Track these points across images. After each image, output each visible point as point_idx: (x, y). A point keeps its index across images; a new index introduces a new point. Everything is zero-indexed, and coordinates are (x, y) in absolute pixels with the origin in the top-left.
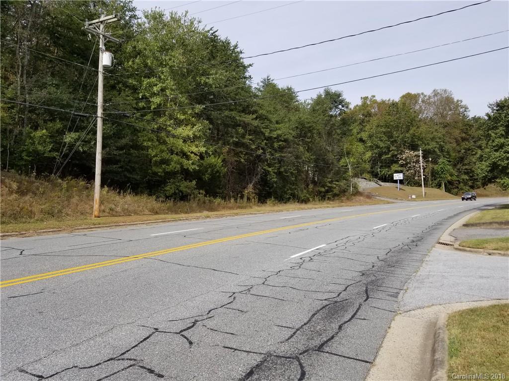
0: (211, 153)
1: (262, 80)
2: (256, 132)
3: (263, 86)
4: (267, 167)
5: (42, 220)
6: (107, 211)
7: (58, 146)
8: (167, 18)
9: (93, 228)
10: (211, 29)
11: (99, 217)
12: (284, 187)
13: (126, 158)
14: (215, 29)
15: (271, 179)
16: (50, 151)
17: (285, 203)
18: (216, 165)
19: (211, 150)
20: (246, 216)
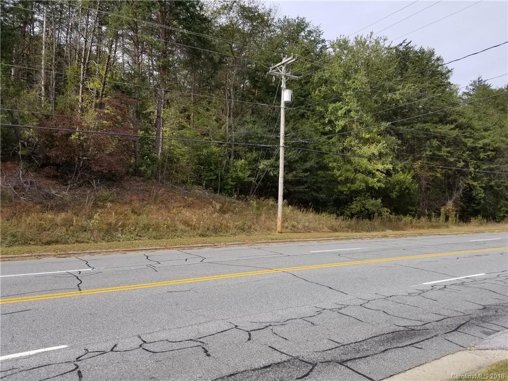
0: (399, 169)
1: (471, 83)
2: (456, 143)
3: (473, 89)
4: (471, 181)
5: (235, 234)
6: (290, 227)
7: (254, 172)
8: (352, 43)
9: (271, 242)
10: (404, 42)
11: (281, 233)
12: (497, 203)
13: (313, 178)
14: (407, 42)
15: (477, 195)
16: (248, 177)
17: (499, 222)
18: (405, 181)
19: (400, 165)
20: (431, 237)
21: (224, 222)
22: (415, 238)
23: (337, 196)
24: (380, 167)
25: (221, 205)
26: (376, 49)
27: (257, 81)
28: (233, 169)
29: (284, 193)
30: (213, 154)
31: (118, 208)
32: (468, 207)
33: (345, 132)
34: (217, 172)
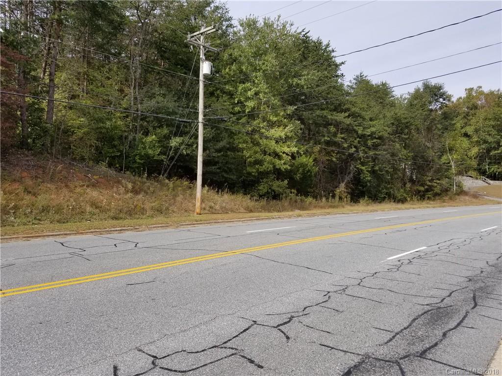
0: (302, 153)
1: (354, 77)
2: (349, 130)
3: (356, 83)
4: (360, 165)
5: (152, 217)
6: (208, 208)
7: (165, 149)
8: (260, 24)
9: (196, 224)
10: (303, 31)
11: (201, 214)
12: (379, 186)
14: (306, 31)
15: (364, 178)
16: (158, 155)
17: (380, 202)
18: (307, 164)
19: (303, 149)
21: (140, 204)
22: (326, 217)
23: (245, 178)
24: (286, 149)
25: (132, 184)
28: (141, 146)
30: (116, 127)
32: (356, 188)
33: (252, 116)
34: (121, 148)
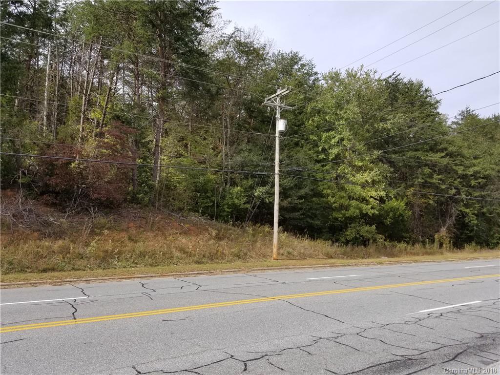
0: (392, 196)
1: (459, 113)
2: (447, 170)
3: (462, 119)
4: (463, 208)
5: (231, 261)
6: (286, 254)
9: (266, 269)
10: (393, 74)
11: (277, 260)
12: (490, 230)
13: (308, 205)
14: (397, 74)
15: (470, 222)
16: (244, 204)
17: (492, 248)
18: (398, 208)
19: (393, 193)
20: (426, 263)
21: (220, 249)
22: (410, 265)
23: (332, 223)
24: (374, 194)
25: (217, 232)
26: (367, 81)
27: (252, 111)
28: (229, 196)
29: (279, 220)
30: (209, 181)
31: (115, 235)
32: (461, 234)
33: (338, 160)
34: (213, 199)
